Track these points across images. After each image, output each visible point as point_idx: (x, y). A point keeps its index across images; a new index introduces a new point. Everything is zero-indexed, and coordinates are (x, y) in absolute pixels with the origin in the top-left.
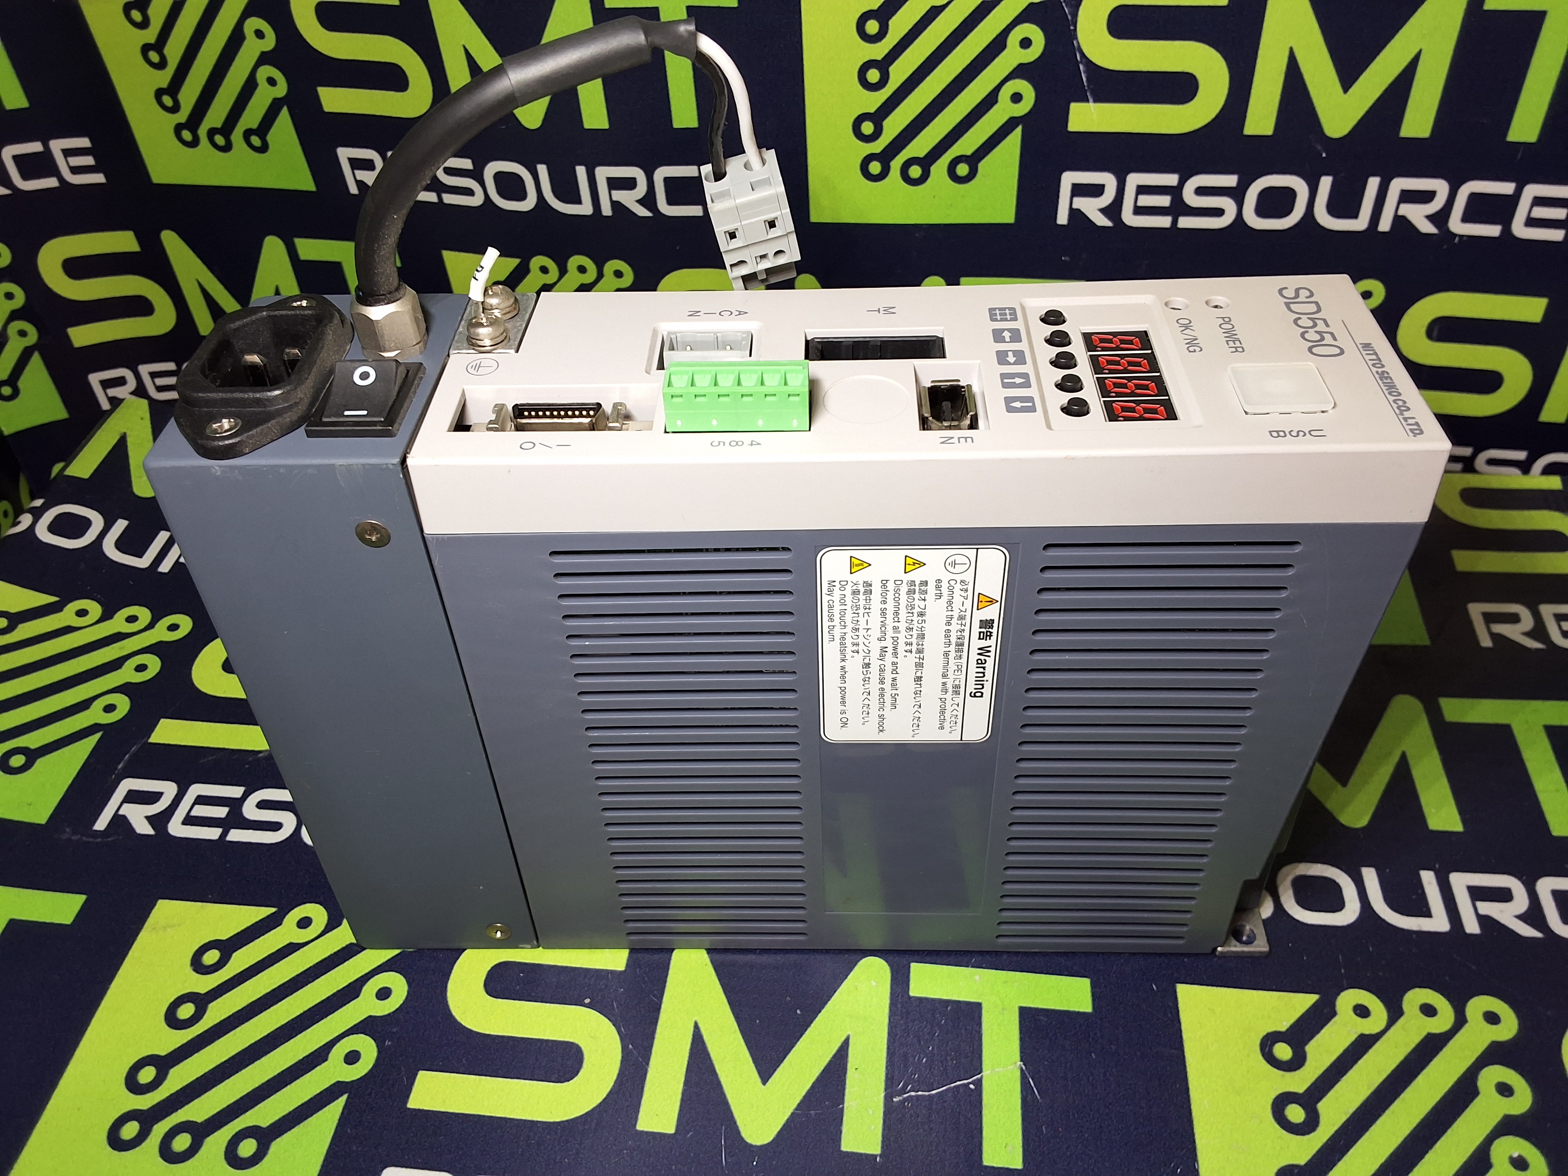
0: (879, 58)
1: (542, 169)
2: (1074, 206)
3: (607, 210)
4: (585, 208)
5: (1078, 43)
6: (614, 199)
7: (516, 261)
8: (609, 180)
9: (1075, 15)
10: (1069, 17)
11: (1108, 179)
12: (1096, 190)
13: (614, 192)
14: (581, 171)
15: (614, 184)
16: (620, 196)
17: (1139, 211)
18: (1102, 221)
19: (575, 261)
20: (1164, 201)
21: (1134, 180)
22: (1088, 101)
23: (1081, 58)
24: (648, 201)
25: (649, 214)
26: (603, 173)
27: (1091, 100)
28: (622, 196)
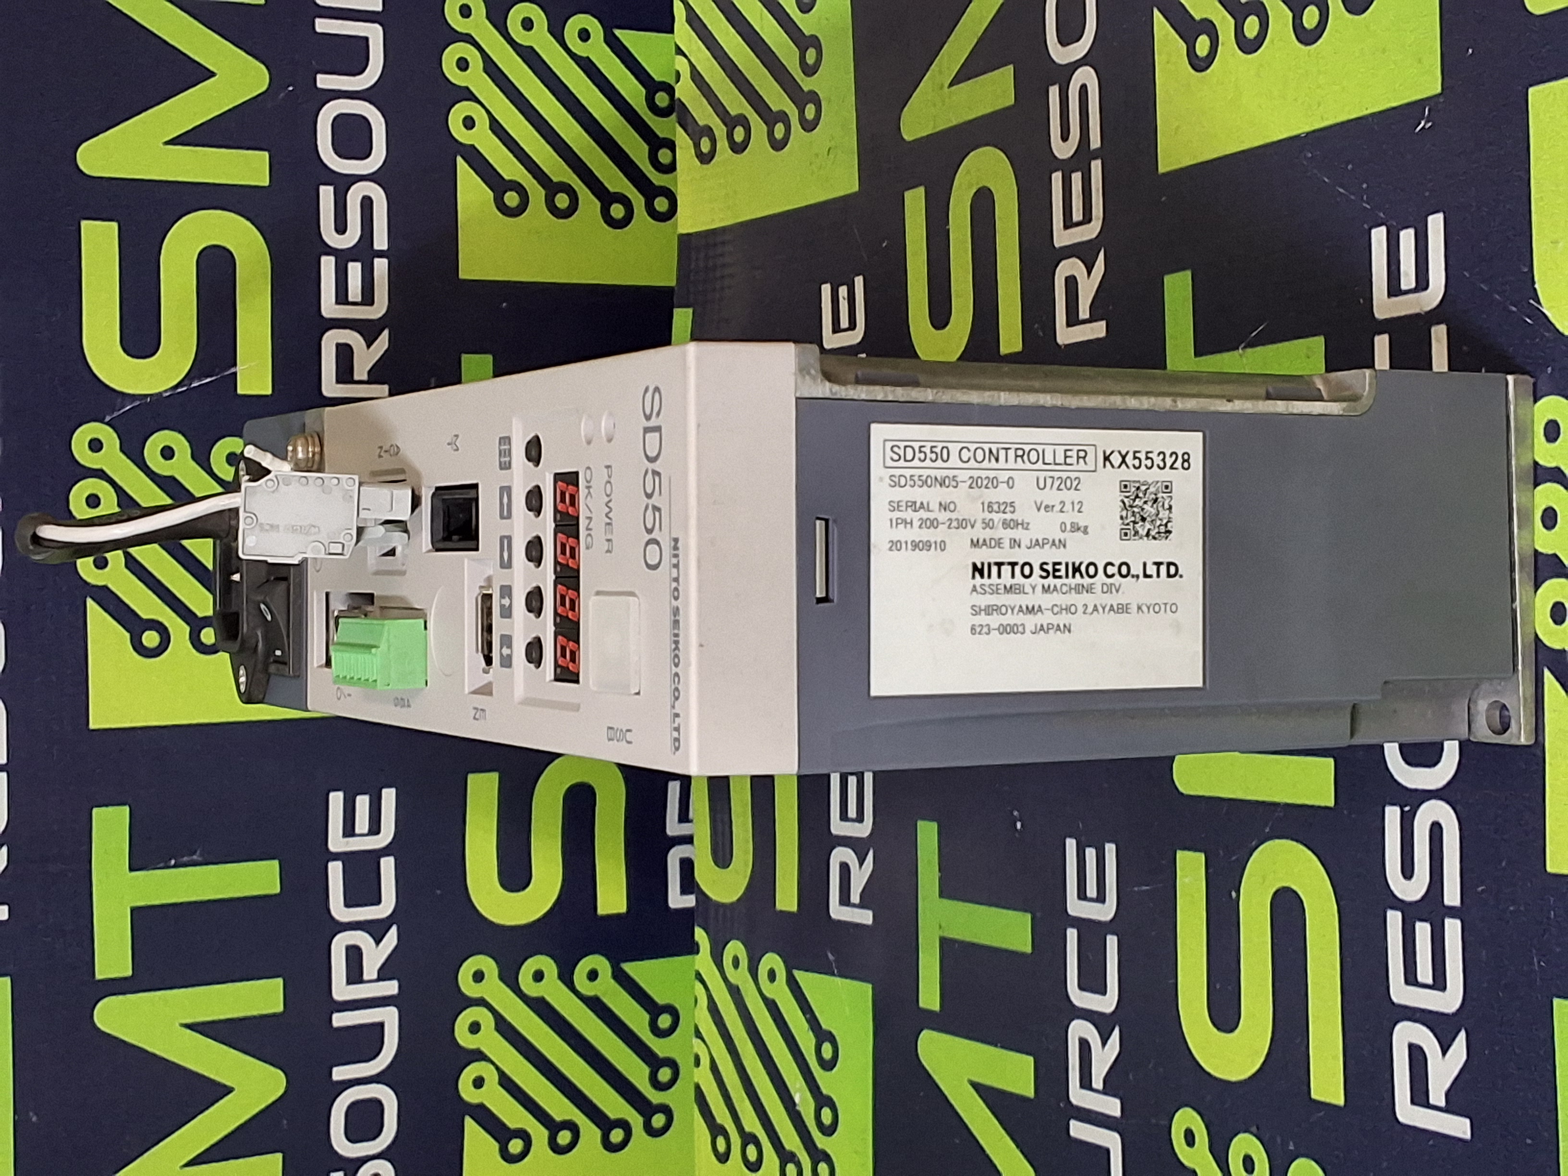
0: (187, 629)
1: (340, 1073)
2: (365, 377)
3: (391, 988)
4: (390, 1017)
5: (166, 391)
6: (375, 976)
7: (469, 1122)
8: (350, 982)
9: (134, 397)
10: (138, 403)
11: (330, 341)
12: (345, 353)
13: (366, 977)
14: (340, 1020)
15: (355, 976)
16: (370, 970)
17: (368, 299)
18: (383, 342)
19: (463, 1037)
20: (355, 270)
21: (329, 307)
22: (235, 374)
23: (182, 387)
24: (376, 929)
25: (394, 929)
26: (341, 991)
27: (233, 370)
28: (371, 967)
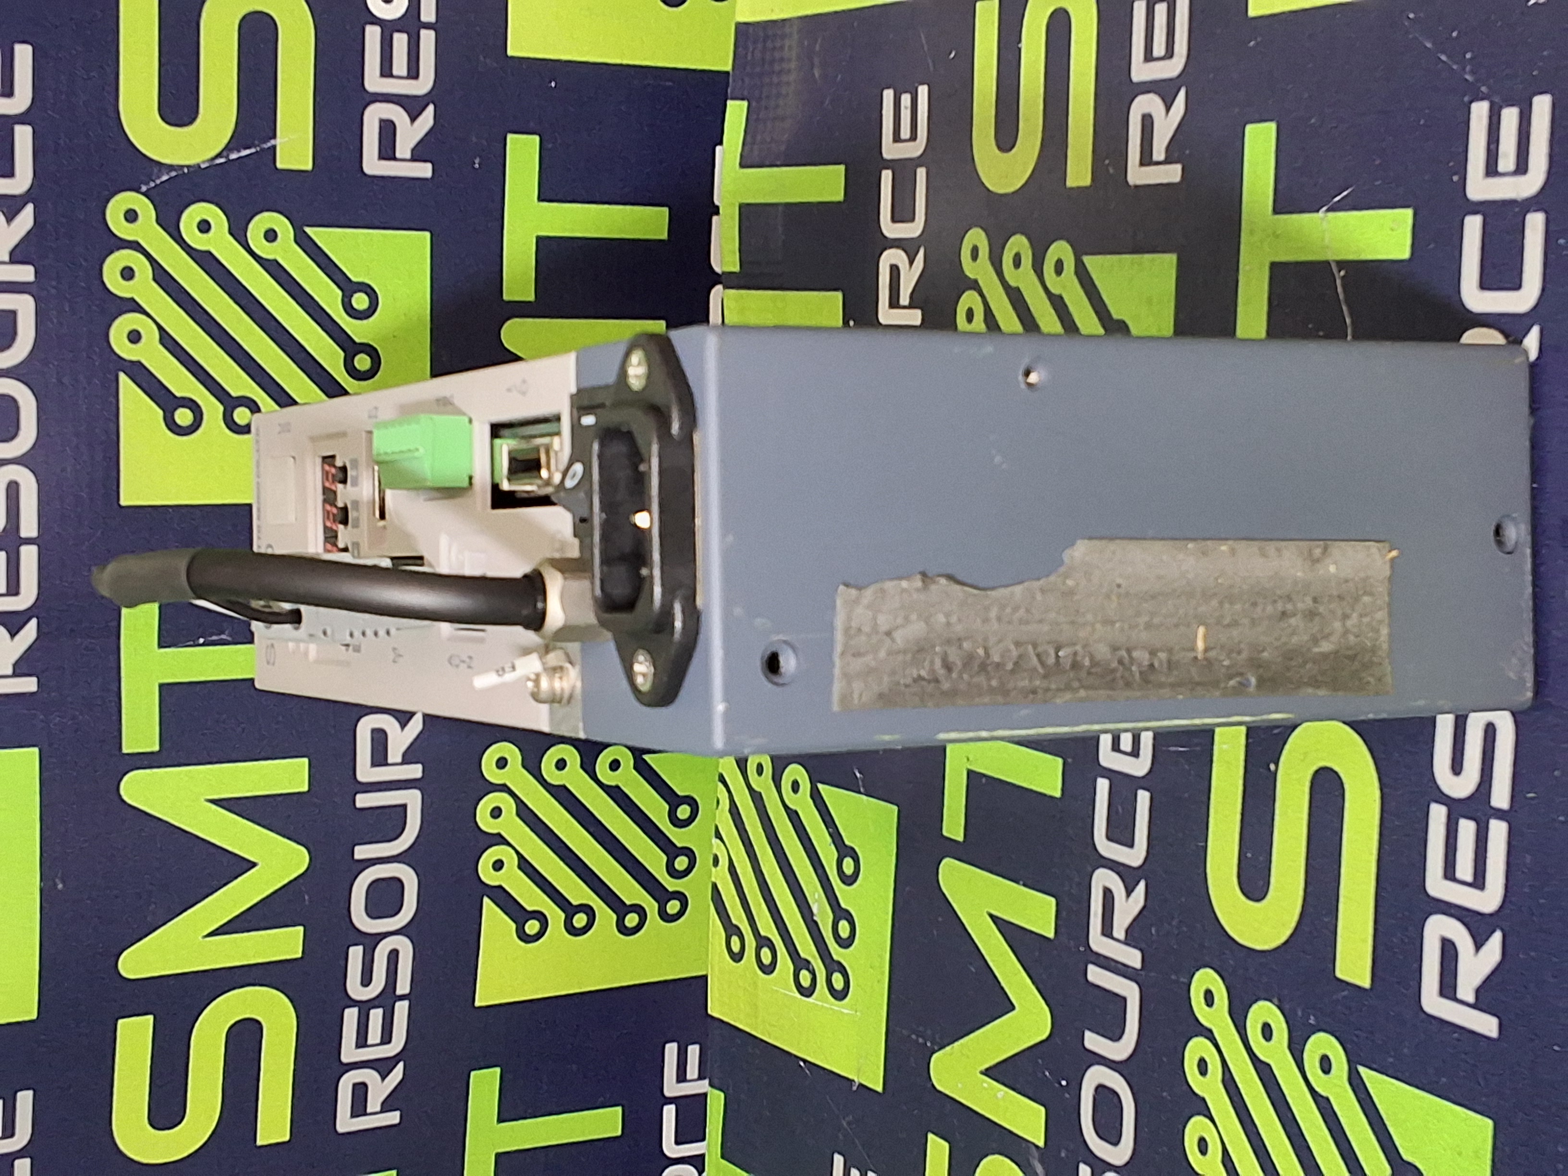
0: (221, 408)
1: (362, 852)
2: (408, 155)
3: (415, 771)
4: (413, 799)
5: (204, 162)
6: (399, 759)
8: (374, 764)
9: (171, 168)
10: (173, 174)
11: (373, 115)
12: (388, 129)
13: (390, 760)
14: (363, 801)
15: (380, 758)
16: (395, 754)
17: (413, 73)
18: (427, 118)
19: (485, 822)
20: (400, 41)
21: (373, 82)
22: (274, 148)
23: (222, 157)
26: (365, 772)
27: (273, 142)
28: (396, 750)
